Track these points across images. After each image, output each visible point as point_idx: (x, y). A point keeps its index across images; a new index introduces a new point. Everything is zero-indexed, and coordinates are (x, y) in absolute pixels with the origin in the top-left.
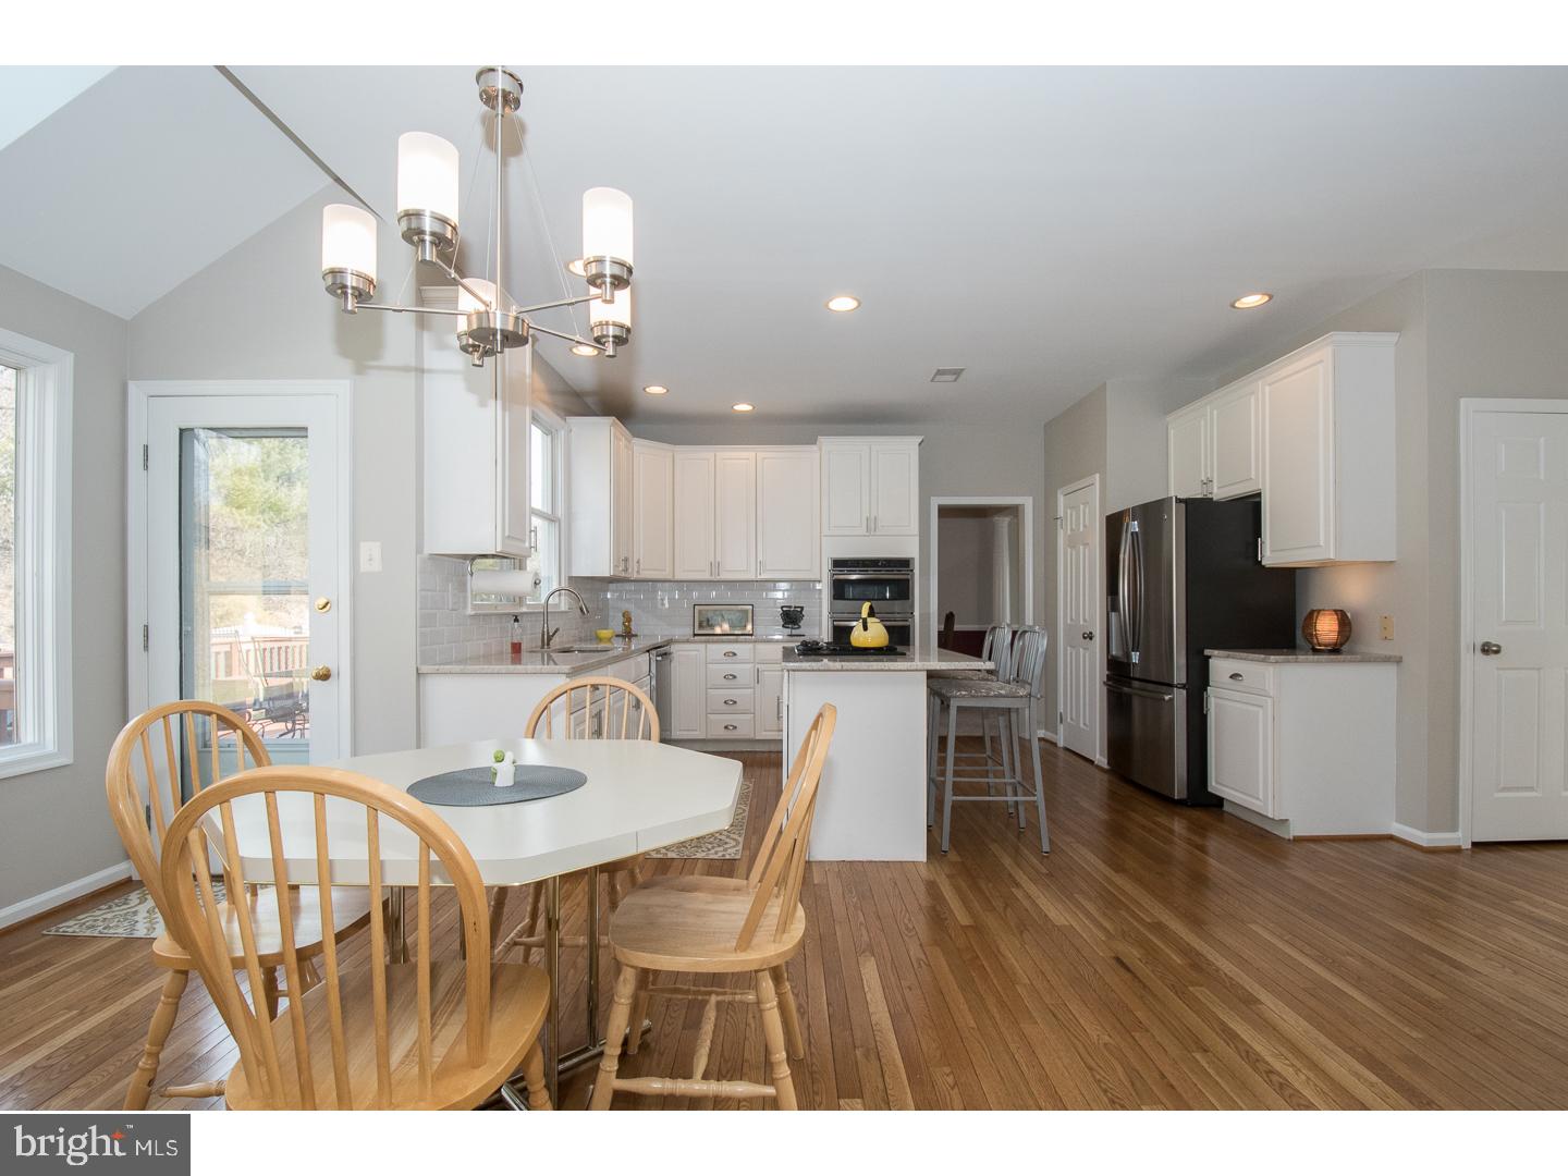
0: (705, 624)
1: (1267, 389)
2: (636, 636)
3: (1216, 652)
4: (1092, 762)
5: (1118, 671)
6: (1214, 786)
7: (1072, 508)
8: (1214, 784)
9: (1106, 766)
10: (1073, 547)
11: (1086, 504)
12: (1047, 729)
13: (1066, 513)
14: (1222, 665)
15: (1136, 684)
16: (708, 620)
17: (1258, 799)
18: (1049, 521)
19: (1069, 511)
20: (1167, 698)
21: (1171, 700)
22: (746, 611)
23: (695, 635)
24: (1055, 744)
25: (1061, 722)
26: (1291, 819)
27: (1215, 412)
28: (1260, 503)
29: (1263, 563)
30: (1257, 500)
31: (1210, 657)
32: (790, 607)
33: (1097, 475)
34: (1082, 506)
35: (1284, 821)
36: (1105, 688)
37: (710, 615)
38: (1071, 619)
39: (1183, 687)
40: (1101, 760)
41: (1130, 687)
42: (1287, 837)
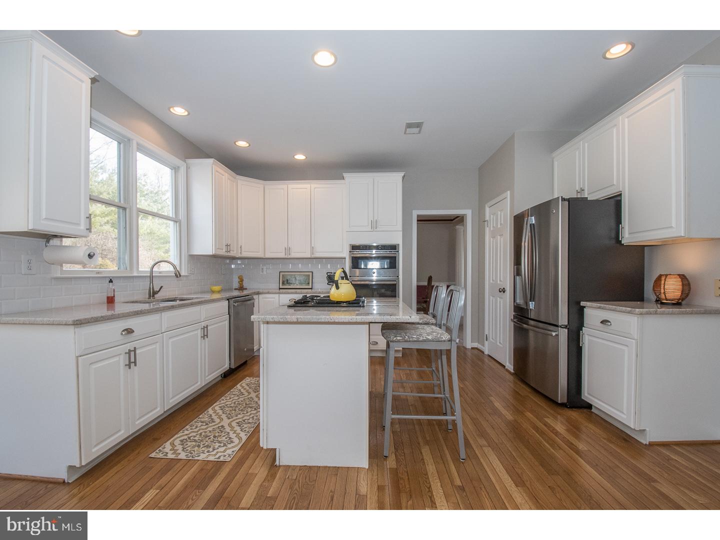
0: (285, 282)
1: (626, 120)
2: (246, 289)
3: (588, 304)
4: (504, 367)
5: (521, 314)
6: (586, 396)
7: (494, 214)
8: (586, 394)
9: (512, 371)
10: (494, 237)
11: (501, 211)
12: (479, 343)
13: (490, 217)
14: (594, 313)
15: (532, 322)
16: (287, 280)
17: (623, 413)
18: (481, 223)
19: (492, 216)
20: (554, 334)
21: (557, 335)
22: (309, 275)
23: (280, 289)
24: (483, 352)
25: (487, 340)
26: (647, 429)
27: (586, 144)
28: (621, 200)
29: (622, 243)
30: (619, 198)
31: (585, 307)
32: (331, 273)
33: (509, 192)
34: (499, 213)
35: (643, 431)
36: (512, 324)
37: (288, 278)
38: (493, 280)
39: (566, 327)
40: (510, 367)
41: (528, 325)
42: (644, 443)
